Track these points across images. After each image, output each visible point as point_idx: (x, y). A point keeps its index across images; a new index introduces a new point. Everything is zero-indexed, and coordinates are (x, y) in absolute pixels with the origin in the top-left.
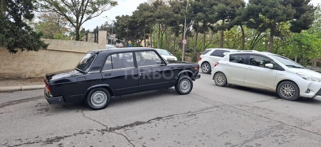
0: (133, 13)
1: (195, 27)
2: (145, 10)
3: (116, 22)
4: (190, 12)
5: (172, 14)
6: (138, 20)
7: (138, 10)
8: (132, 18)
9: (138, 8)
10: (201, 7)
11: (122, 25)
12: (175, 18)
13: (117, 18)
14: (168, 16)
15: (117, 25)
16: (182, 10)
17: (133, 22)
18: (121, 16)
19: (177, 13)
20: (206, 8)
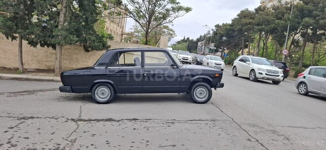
0: (232, 20)
1: (303, 35)
2: (245, 17)
3: (215, 30)
4: (296, 17)
5: (273, 20)
6: (236, 28)
7: (238, 17)
8: (230, 25)
9: (238, 15)
10: (310, 12)
11: (220, 33)
12: (276, 25)
13: (217, 26)
14: (268, 22)
15: (215, 33)
16: (285, 16)
17: (230, 30)
18: (221, 24)
19: (280, 19)
20: (317, 13)
